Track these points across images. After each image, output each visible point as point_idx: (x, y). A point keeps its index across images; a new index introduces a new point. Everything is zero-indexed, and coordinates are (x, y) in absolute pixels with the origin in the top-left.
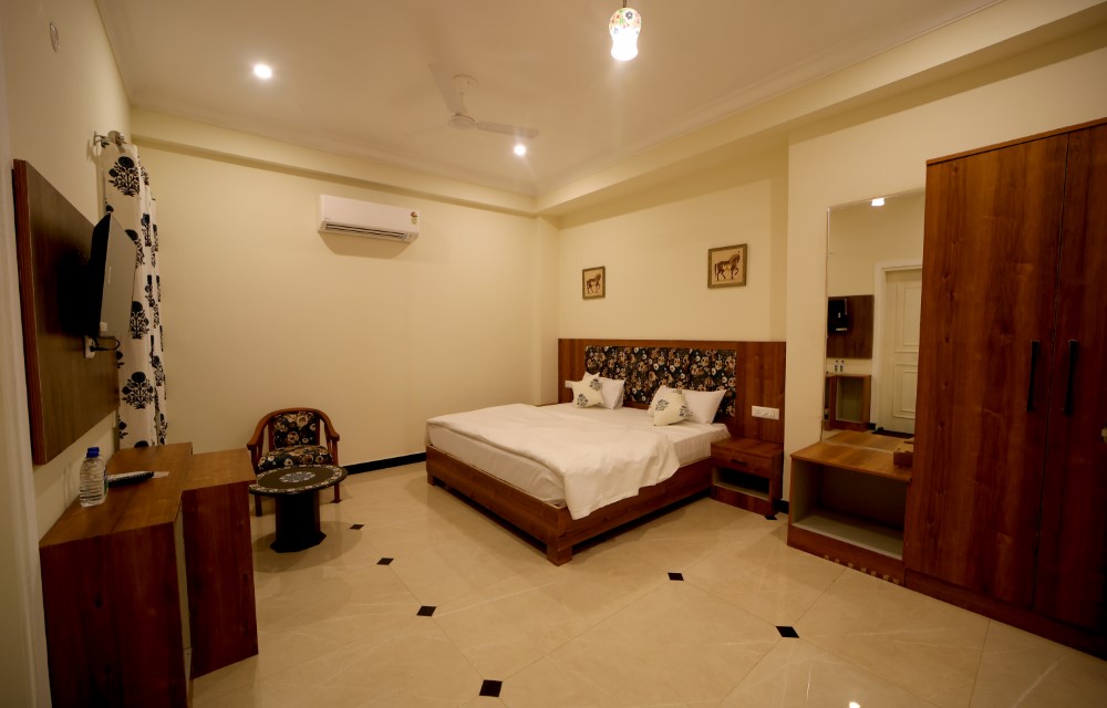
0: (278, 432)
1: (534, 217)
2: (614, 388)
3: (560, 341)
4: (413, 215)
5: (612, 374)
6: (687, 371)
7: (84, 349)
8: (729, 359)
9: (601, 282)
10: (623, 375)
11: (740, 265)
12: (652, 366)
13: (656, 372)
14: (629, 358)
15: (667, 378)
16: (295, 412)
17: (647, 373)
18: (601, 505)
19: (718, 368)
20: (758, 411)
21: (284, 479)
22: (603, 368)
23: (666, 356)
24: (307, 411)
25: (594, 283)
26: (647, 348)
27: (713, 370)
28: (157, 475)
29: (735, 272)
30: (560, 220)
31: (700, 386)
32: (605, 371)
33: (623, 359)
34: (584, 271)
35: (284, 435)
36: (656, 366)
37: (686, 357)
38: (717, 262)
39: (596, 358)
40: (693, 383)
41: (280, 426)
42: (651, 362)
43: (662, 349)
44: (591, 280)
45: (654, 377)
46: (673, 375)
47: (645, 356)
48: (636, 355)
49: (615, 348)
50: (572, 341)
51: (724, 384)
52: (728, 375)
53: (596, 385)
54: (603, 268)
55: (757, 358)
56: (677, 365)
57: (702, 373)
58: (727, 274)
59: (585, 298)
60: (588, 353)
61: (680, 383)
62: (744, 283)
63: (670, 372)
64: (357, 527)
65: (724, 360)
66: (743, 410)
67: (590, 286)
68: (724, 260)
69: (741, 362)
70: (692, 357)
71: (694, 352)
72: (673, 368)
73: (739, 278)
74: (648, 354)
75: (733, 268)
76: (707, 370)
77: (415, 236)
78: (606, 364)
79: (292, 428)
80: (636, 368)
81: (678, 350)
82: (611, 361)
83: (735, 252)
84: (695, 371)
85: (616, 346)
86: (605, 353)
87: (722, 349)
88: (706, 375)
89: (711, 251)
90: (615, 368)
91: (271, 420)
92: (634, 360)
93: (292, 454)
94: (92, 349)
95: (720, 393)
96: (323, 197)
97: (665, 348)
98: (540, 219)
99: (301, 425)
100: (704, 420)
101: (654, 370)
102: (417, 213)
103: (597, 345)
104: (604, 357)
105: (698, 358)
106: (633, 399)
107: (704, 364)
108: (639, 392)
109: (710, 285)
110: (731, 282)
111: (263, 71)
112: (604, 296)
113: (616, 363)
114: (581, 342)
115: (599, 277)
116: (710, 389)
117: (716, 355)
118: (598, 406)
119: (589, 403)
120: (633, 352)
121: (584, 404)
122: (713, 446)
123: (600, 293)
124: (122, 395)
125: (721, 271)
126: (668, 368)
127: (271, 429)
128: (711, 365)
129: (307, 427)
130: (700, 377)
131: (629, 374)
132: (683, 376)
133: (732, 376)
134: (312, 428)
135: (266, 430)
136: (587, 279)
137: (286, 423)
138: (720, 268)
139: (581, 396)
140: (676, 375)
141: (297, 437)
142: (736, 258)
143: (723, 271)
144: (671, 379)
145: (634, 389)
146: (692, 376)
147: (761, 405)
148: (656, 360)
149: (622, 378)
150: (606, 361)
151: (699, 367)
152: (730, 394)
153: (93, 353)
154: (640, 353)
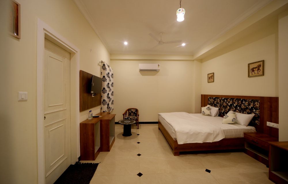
0: (130, 113)
1: (193, 60)
2: (215, 110)
3: (202, 95)
4: (159, 65)
5: (215, 106)
6: (240, 106)
7: (92, 95)
8: (256, 103)
9: (213, 77)
10: (218, 106)
11: (261, 68)
12: (228, 104)
13: (229, 106)
14: (220, 101)
15: (233, 108)
16: (133, 109)
17: (226, 106)
18: (188, 142)
19: (252, 106)
20: (269, 124)
21: (125, 122)
22: (213, 104)
23: (233, 101)
24: (135, 109)
25: (211, 78)
26: (227, 98)
27: (250, 107)
28: (100, 116)
29: (259, 71)
30: (202, 60)
31: (245, 112)
32: (213, 105)
33: (219, 101)
34: (208, 74)
35: (131, 113)
36: (229, 104)
37: (240, 102)
38: (252, 68)
39: (211, 101)
40: (242, 111)
41: (130, 112)
42: (227, 103)
43: (231, 99)
44: (210, 77)
45: (229, 108)
46: (235, 107)
47: (226, 101)
48: (223, 100)
49: (217, 98)
50: (205, 95)
51: (254, 112)
52: (256, 109)
53: (209, 109)
54: (214, 73)
55: (269, 103)
56: (236, 104)
57: (245, 107)
58: (256, 72)
59: (208, 82)
60: (209, 99)
61: (237, 110)
62: (263, 74)
63: (234, 106)
64: (138, 135)
65: (254, 103)
66: (263, 123)
67: (210, 79)
68: (254, 67)
69: (261, 104)
70: (242, 101)
71: (243, 100)
72: (235, 105)
73: (261, 73)
74: (227, 100)
75: (258, 70)
76: (247, 106)
77: (159, 70)
78: (214, 102)
79: (132, 112)
80: (223, 104)
81: (237, 99)
82: (215, 102)
83: (259, 63)
84: (243, 107)
85: (216, 97)
86: (214, 99)
87: (254, 99)
88: (247, 108)
89: (249, 64)
90: (217, 104)
91: (129, 110)
92: (222, 102)
93: (130, 117)
94: (93, 95)
95: (252, 115)
96: (139, 64)
97: (232, 98)
98: (195, 61)
99: (134, 112)
100: (243, 124)
101: (228, 105)
102: (160, 65)
103: (211, 97)
104: (213, 100)
105: (244, 102)
106: (222, 114)
107: (246, 104)
108: (224, 112)
109: (249, 76)
110: (258, 74)
111: (126, 43)
112: (214, 81)
113: (217, 102)
114: (207, 95)
115: (212, 76)
116: (248, 113)
117: (251, 101)
118: (209, 115)
119: (206, 114)
120: (222, 99)
121: (204, 114)
122: (245, 134)
123: (213, 81)
124: (102, 103)
125: (253, 71)
126: (233, 105)
127: (129, 112)
128: (249, 105)
129: (135, 112)
130: (245, 109)
131: (221, 106)
132: (238, 108)
133: (257, 109)
134: (136, 113)
135: (128, 112)
136: (209, 77)
137: (131, 111)
138: (253, 70)
139: (203, 111)
140: (236, 107)
141: (133, 114)
142: (260, 66)
143: (254, 71)
144: (234, 109)
145: (222, 111)
146: (242, 108)
147: (271, 122)
148: (229, 102)
149: (218, 107)
150: (214, 101)
151: (244, 105)
152: (257, 116)
153: (94, 96)
154: (224, 100)
